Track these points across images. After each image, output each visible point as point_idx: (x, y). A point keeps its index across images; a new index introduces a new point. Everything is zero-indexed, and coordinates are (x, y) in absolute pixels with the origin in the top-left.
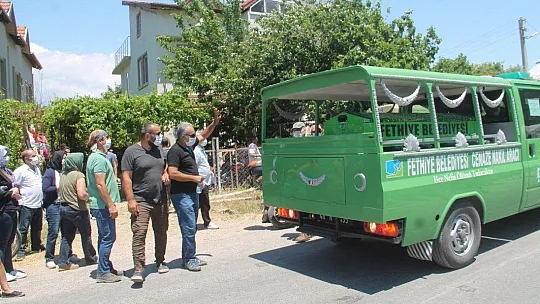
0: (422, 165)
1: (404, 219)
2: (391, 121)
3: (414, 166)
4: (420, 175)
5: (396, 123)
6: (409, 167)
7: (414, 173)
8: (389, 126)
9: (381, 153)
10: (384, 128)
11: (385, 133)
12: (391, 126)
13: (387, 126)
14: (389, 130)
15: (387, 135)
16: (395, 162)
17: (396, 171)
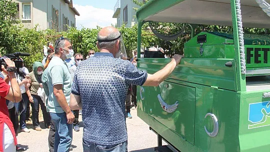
2: (263, 43)
8: (259, 49)
9: (242, 92)
10: (252, 52)
11: (253, 59)
12: (263, 49)
13: (257, 50)
14: (260, 55)
15: (257, 61)
16: (264, 104)
17: (265, 117)
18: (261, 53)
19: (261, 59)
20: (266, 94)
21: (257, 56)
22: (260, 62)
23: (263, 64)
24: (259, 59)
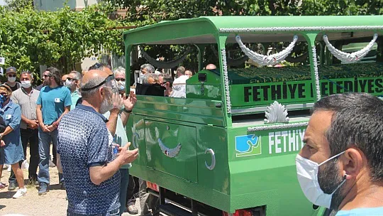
0: (292, 140)
1: (264, 207)
2: (262, 81)
3: (278, 142)
4: (288, 152)
5: (271, 84)
6: (271, 143)
7: (278, 150)
8: (258, 87)
9: (228, 127)
10: (251, 91)
11: (251, 97)
12: (262, 87)
13: (255, 88)
14: (259, 93)
15: (256, 99)
16: (250, 137)
17: (251, 148)
18: (261, 91)
19: (261, 96)
20: (249, 128)
21: (256, 94)
22: (260, 99)
23: (262, 101)
24: (258, 97)
